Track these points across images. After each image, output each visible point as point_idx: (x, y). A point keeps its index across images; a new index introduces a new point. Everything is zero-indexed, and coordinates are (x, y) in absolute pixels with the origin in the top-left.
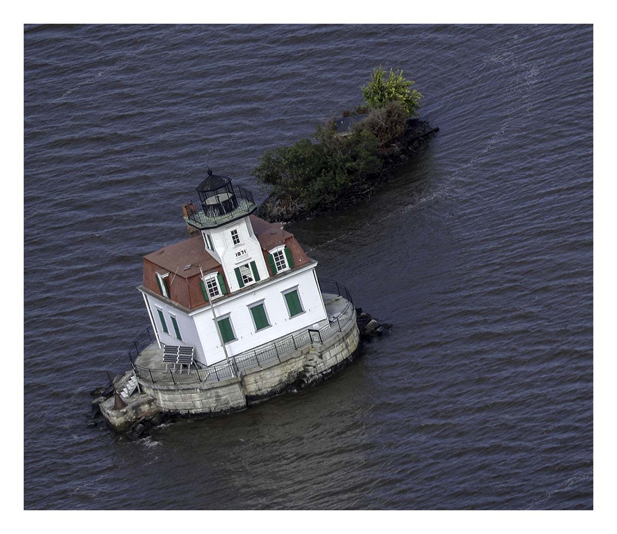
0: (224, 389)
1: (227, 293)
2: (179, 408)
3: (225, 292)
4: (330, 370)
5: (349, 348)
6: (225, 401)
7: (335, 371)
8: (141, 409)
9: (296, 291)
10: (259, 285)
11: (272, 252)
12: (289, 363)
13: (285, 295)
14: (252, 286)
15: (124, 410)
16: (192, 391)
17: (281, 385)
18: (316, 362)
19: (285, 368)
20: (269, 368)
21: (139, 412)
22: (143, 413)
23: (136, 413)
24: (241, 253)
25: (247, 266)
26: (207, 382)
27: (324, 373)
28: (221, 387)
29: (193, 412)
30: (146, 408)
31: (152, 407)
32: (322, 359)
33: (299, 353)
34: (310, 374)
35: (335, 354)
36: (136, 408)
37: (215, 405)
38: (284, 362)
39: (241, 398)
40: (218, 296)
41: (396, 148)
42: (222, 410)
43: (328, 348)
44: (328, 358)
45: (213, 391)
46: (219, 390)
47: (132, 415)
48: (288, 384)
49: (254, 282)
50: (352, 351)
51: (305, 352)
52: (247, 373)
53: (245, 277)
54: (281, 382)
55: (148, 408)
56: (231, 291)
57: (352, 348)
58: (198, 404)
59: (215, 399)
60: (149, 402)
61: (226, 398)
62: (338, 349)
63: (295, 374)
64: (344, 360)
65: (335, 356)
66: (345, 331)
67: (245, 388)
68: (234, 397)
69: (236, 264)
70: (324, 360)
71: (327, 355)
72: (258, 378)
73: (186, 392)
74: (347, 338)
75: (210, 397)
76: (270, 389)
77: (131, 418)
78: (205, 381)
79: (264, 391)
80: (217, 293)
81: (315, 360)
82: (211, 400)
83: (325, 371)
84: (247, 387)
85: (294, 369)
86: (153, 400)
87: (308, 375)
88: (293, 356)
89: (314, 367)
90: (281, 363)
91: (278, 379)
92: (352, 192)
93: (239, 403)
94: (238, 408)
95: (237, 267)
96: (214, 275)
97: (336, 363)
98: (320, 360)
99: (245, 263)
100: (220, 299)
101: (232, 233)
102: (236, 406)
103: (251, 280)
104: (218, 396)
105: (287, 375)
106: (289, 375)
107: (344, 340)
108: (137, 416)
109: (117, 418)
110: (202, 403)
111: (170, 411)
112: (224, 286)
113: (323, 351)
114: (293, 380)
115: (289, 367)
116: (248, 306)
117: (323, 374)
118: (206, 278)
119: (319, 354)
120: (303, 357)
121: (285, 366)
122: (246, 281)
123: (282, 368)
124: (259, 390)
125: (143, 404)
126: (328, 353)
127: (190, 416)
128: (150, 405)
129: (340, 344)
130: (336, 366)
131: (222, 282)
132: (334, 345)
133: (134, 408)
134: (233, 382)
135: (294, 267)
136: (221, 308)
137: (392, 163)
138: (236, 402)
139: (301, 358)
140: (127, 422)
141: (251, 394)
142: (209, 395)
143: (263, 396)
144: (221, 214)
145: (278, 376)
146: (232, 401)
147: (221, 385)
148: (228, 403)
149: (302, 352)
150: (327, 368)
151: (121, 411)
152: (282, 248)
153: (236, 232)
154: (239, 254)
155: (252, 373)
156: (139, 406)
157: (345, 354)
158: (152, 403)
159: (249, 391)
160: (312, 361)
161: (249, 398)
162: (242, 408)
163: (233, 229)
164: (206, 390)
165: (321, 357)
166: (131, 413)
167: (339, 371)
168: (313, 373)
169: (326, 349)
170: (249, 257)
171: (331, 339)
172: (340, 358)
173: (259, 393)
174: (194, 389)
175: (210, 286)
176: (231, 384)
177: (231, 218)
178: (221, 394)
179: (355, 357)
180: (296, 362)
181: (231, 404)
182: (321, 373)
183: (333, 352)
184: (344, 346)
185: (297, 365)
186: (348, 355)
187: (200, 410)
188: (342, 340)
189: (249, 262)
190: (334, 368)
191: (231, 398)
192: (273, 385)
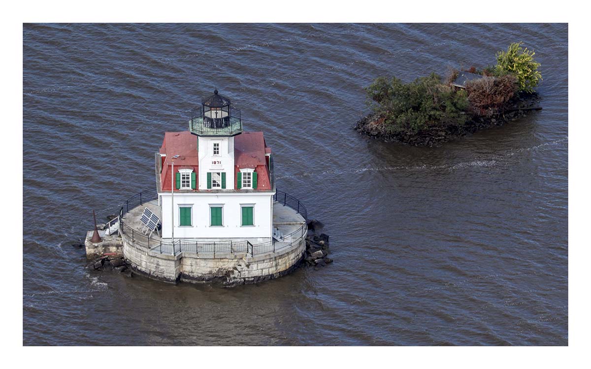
0: (163, 261)
1: (196, 189)
2: (132, 261)
3: (194, 187)
4: (253, 279)
5: (279, 267)
6: (161, 270)
7: (257, 281)
8: (109, 249)
9: (252, 207)
10: (223, 192)
11: (242, 171)
12: (222, 261)
13: (242, 207)
14: (217, 191)
15: (96, 245)
16: (143, 253)
17: (210, 275)
18: (243, 269)
19: (218, 263)
20: (205, 259)
21: (107, 250)
22: (110, 252)
23: (105, 251)
24: (217, 163)
25: (219, 174)
26: (153, 251)
27: (247, 279)
28: (162, 259)
29: (139, 268)
30: (113, 249)
31: (118, 250)
32: (248, 268)
33: (233, 256)
34: (233, 276)
35: (262, 267)
36: (106, 247)
37: (155, 270)
38: (218, 259)
39: (173, 274)
40: (188, 188)
41: (491, 112)
42: (157, 276)
43: (258, 261)
44: (255, 269)
45: (156, 259)
46: (159, 260)
47: (101, 251)
48: (216, 277)
49: (220, 188)
50: (281, 270)
51: (238, 257)
52: (186, 256)
53: (214, 181)
54: (210, 273)
55: (115, 250)
56: (200, 188)
57: (282, 268)
58: (144, 264)
59: (155, 265)
60: (118, 246)
61: (163, 269)
62: (266, 265)
63: (224, 271)
64: (269, 275)
65: (262, 269)
66: (278, 253)
67: (182, 267)
68: (169, 271)
69: (210, 170)
70: (250, 269)
71: (254, 266)
72: (194, 263)
73: (139, 251)
74: (280, 258)
75: (153, 263)
76: (200, 275)
77: (100, 253)
78: (153, 249)
79: (195, 275)
80: (188, 186)
81: (242, 267)
82: (152, 265)
83: (248, 278)
84: (184, 266)
85: (225, 267)
86: (121, 246)
87: (232, 276)
88: (227, 257)
89: (239, 272)
90: (215, 259)
91: (209, 270)
92: (428, 134)
93: (171, 276)
94: (168, 280)
95: (210, 171)
96: (189, 171)
97: (261, 275)
98: (246, 268)
99: (218, 171)
100: (188, 191)
101: (215, 145)
102: (168, 277)
103: (218, 185)
104: (158, 264)
105: (217, 269)
106: (219, 270)
107: (276, 260)
108: (104, 253)
109: (89, 248)
110: (146, 265)
111: (127, 259)
112: (195, 182)
113: (252, 262)
114: (221, 276)
115: (221, 264)
116: (209, 204)
117: (245, 280)
118: (182, 171)
119: (247, 264)
120: (236, 260)
121: (219, 262)
122: (214, 185)
123: (215, 263)
124: (192, 272)
125: (112, 245)
126: (256, 265)
127: (137, 270)
128: (118, 249)
129: (270, 261)
130: (260, 277)
131: (195, 179)
132: (264, 260)
133: (104, 246)
134: (171, 258)
135: (257, 188)
136: (188, 198)
137: (482, 122)
138: (169, 275)
139: (234, 260)
140: (95, 254)
141: (185, 273)
142: (152, 260)
143: (193, 278)
144: (212, 127)
145: (210, 267)
146: (167, 273)
147: (161, 257)
148: (163, 273)
149: (236, 256)
150: (250, 276)
151: (93, 244)
152: (251, 171)
153: (218, 145)
154: (215, 163)
155: (191, 258)
156: (109, 246)
157: (272, 271)
158: (120, 248)
159: (184, 270)
160: (239, 267)
161: (181, 275)
162: (172, 281)
163: (216, 142)
164: (151, 256)
165: (248, 266)
166: (101, 249)
167: (260, 282)
168: (236, 276)
169: (255, 262)
170: (222, 168)
171: (263, 255)
172: (266, 272)
173: (191, 275)
174: (144, 251)
175: (184, 178)
176: (169, 260)
177: (215, 134)
178: (160, 264)
179: (281, 275)
180: (228, 262)
181: (165, 275)
182: (244, 278)
183: (261, 266)
184: (274, 264)
185: (229, 265)
186: (275, 272)
187: (143, 269)
188: (274, 259)
189: (221, 172)
190: (258, 278)
191: (167, 270)
192: (204, 273)
